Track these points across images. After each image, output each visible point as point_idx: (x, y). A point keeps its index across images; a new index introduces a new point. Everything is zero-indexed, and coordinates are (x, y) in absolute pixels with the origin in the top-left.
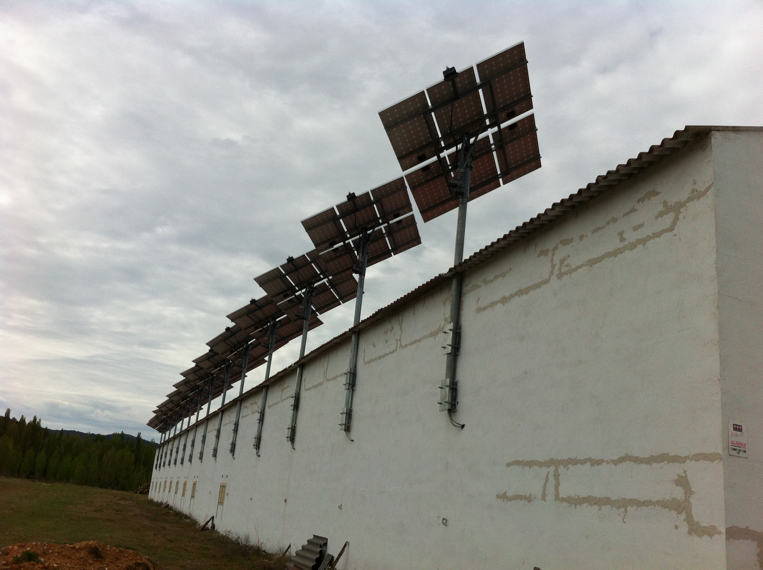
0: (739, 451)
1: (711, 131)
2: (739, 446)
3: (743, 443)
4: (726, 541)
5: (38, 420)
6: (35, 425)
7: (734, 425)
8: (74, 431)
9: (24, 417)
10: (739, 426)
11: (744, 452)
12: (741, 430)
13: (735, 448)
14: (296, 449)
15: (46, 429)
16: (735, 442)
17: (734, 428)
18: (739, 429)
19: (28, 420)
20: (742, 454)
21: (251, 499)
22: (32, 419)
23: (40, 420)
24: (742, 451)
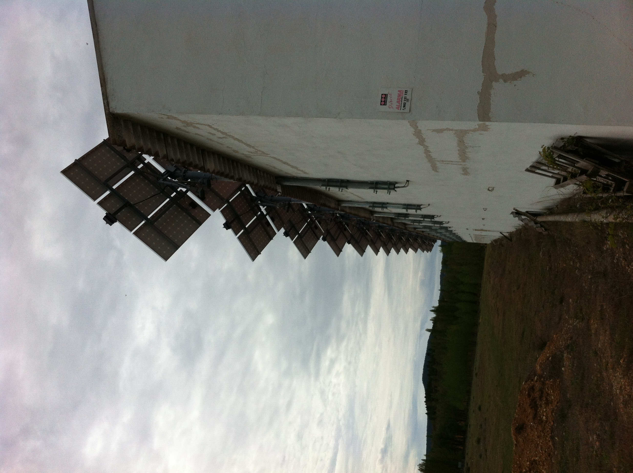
0: (406, 99)
1: (110, 113)
2: (401, 100)
3: (398, 94)
4: (491, 121)
5: (433, 309)
6: (436, 310)
7: (381, 105)
8: (441, 276)
9: (431, 319)
10: (382, 98)
11: (407, 93)
12: (385, 95)
13: (402, 105)
14: (440, 215)
15: (440, 301)
16: (398, 104)
17: (384, 105)
18: (385, 98)
19: (433, 315)
20: (408, 97)
21: (484, 225)
22: (433, 313)
23: (433, 307)
24: (406, 96)
